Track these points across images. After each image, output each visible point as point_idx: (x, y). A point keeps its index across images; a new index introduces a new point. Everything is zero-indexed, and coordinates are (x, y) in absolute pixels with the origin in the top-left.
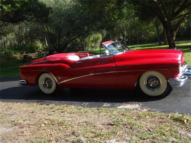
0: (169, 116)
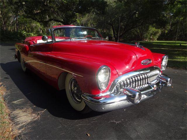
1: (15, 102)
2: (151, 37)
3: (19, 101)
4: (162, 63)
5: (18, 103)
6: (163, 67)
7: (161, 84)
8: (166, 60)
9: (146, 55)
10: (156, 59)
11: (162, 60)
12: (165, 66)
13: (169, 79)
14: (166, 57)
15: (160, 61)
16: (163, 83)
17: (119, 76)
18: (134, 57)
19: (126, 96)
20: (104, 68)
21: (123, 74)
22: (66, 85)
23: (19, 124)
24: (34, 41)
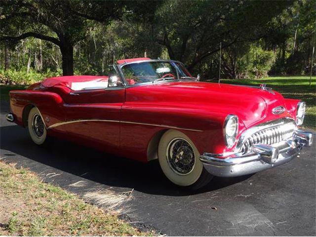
1: (74, 185)
2: (255, 70)
3: (78, 183)
4: (297, 114)
5: (79, 186)
6: (299, 120)
7: (300, 142)
8: (303, 109)
9: (275, 101)
10: (289, 108)
11: (297, 108)
12: (302, 118)
13: (310, 136)
14: (302, 103)
15: (295, 111)
16: (301, 141)
17: (246, 129)
18: (262, 104)
19: (259, 155)
20: (232, 117)
21: (251, 127)
22: (159, 151)
23: (109, 206)
24: (68, 86)
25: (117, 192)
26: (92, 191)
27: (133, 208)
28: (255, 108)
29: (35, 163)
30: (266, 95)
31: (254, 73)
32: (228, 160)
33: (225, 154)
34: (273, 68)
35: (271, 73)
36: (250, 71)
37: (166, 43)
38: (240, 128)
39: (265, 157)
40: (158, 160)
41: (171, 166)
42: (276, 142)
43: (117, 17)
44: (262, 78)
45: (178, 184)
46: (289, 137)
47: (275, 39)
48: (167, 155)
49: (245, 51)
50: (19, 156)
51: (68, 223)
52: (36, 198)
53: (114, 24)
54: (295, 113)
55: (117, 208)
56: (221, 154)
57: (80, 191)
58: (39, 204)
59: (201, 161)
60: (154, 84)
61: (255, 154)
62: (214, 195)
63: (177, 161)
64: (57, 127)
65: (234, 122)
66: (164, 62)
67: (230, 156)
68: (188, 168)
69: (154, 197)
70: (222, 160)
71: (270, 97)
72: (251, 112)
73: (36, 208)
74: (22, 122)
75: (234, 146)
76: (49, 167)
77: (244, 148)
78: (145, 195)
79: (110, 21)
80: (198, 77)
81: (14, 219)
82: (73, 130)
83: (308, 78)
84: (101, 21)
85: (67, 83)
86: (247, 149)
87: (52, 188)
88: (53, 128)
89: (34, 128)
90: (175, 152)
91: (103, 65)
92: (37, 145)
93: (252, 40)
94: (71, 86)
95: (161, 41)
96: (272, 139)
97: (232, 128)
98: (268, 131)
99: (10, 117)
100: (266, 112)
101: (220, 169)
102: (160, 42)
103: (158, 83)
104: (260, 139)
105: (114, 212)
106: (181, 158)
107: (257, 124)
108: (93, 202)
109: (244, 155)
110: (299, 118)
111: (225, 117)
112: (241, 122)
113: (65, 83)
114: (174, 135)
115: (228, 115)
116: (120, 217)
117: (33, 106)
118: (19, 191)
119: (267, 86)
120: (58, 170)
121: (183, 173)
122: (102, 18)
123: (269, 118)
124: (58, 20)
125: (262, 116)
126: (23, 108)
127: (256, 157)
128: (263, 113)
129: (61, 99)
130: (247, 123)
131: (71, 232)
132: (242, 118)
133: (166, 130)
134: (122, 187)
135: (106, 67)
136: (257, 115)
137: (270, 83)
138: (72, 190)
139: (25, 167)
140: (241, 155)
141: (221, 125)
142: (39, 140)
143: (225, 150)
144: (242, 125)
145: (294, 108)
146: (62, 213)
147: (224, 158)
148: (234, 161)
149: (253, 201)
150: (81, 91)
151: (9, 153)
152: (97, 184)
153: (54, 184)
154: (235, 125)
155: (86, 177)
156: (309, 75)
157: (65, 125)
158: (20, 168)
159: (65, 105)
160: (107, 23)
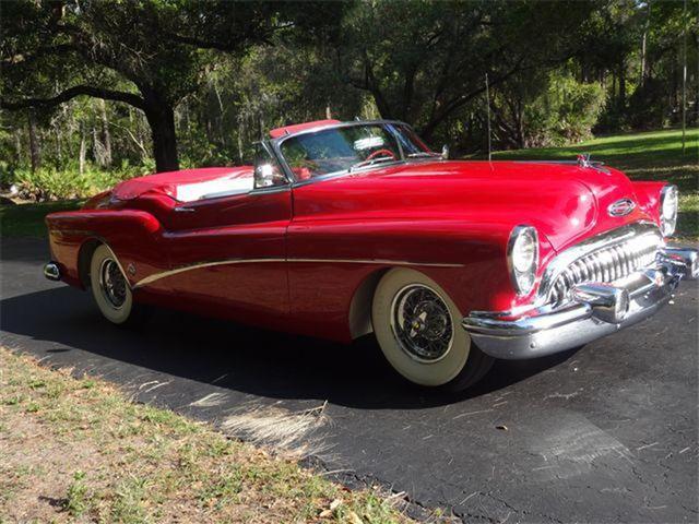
0: (328, 508)
1: (200, 402)
2: (563, 125)
3: (210, 399)
4: (661, 213)
5: (210, 404)
6: (667, 225)
7: (672, 272)
8: (672, 201)
9: (612, 188)
10: (643, 200)
11: (661, 199)
12: (672, 219)
13: (694, 255)
14: (670, 188)
15: (655, 206)
16: (675, 269)
17: (556, 253)
18: (586, 198)
19: (588, 307)
20: (523, 230)
21: (565, 247)
22: (375, 317)
23: (278, 441)
24: (170, 194)
25: (292, 411)
26: (240, 413)
27: (328, 441)
28: (572, 206)
29: (113, 363)
30: (592, 178)
31: (563, 133)
32: (522, 323)
33: (515, 311)
34: (602, 119)
35: (597, 131)
36: (554, 130)
37: (370, 85)
38: (544, 252)
39: (601, 309)
40: (373, 335)
41: (401, 345)
42: (622, 276)
43: (262, 37)
44: (582, 143)
45: (420, 383)
46: (647, 262)
47: (601, 56)
48: (393, 322)
49: (538, 87)
50: (78, 352)
51: (195, 486)
52: (122, 437)
53: (256, 54)
54: (656, 211)
55: (295, 444)
56: (506, 312)
57: (214, 415)
58: (129, 450)
59: (466, 329)
60: (352, 173)
61: (580, 305)
62: (499, 398)
63: (413, 333)
64: (153, 282)
65: (528, 239)
66: (369, 126)
67: (526, 313)
68: (438, 347)
69: (372, 414)
70: (510, 323)
71: (601, 181)
72: (564, 217)
73: (123, 458)
74: (78, 279)
75: (533, 292)
76: (143, 369)
77: (556, 294)
78: (352, 412)
79: (248, 47)
80: (445, 152)
81: (78, 486)
82: (188, 287)
83: (679, 134)
84: (229, 49)
85: (168, 187)
86: (560, 296)
87: (152, 413)
88: (145, 286)
89: (105, 288)
90: (409, 315)
91: (240, 143)
92: (115, 324)
93: (553, 64)
94: (175, 193)
95: (359, 81)
96: (613, 269)
97: (525, 254)
98: (603, 253)
99: (51, 271)
100: (596, 214)
101: (508, 342)
102: (358, 83)
103: (361, 170)
104: (586, 273)
105: (290, 454)
106: (423, 326)
107: (579, 240)
108: (243, 437)
109: (556, 309)
110: (667, 221)
111: (508, 232)
112: (543, 239)
113: (162, 188)
114: (404, 280)
115: (516, 227)
116: (303, 463)
117: (100, 243)
118: (85, 426)
119: (592, 158)
120: (162, 375)
121: (428, 358)
122: (229, 43)
123: (604, 225)
124: (135, 56)
125: (587, 223)
126: (78, 249)
127: (582, 311)
128: (589, 217)
129: (156, 223)
130: (555, 240)
131: (201, 503)
132: (544, 230)
133: (387, 268)
134: (302, 399)
135: (247, 146)
136: (576, 223)
137: (599, 152)
138: (197, 413)
139: (93, 373)
140: (549, 309)
141: (502, 249)
142: (118, 313)
143: (514, 302)
144: (546, 245)
145: (653, 201)
146: (180, 466)
147: (514, 319)
148: (535, 323)
149: (583, 406)
150: (199, 201)
151: (57, 348)
152: (248, 396)
153: (157, 404)
154: (531, 247)
155: (223, 384)
156: (679, 128)
157: (170, 276)
158: (81, 377)
159: (166, 235)
160: (242, 53)
